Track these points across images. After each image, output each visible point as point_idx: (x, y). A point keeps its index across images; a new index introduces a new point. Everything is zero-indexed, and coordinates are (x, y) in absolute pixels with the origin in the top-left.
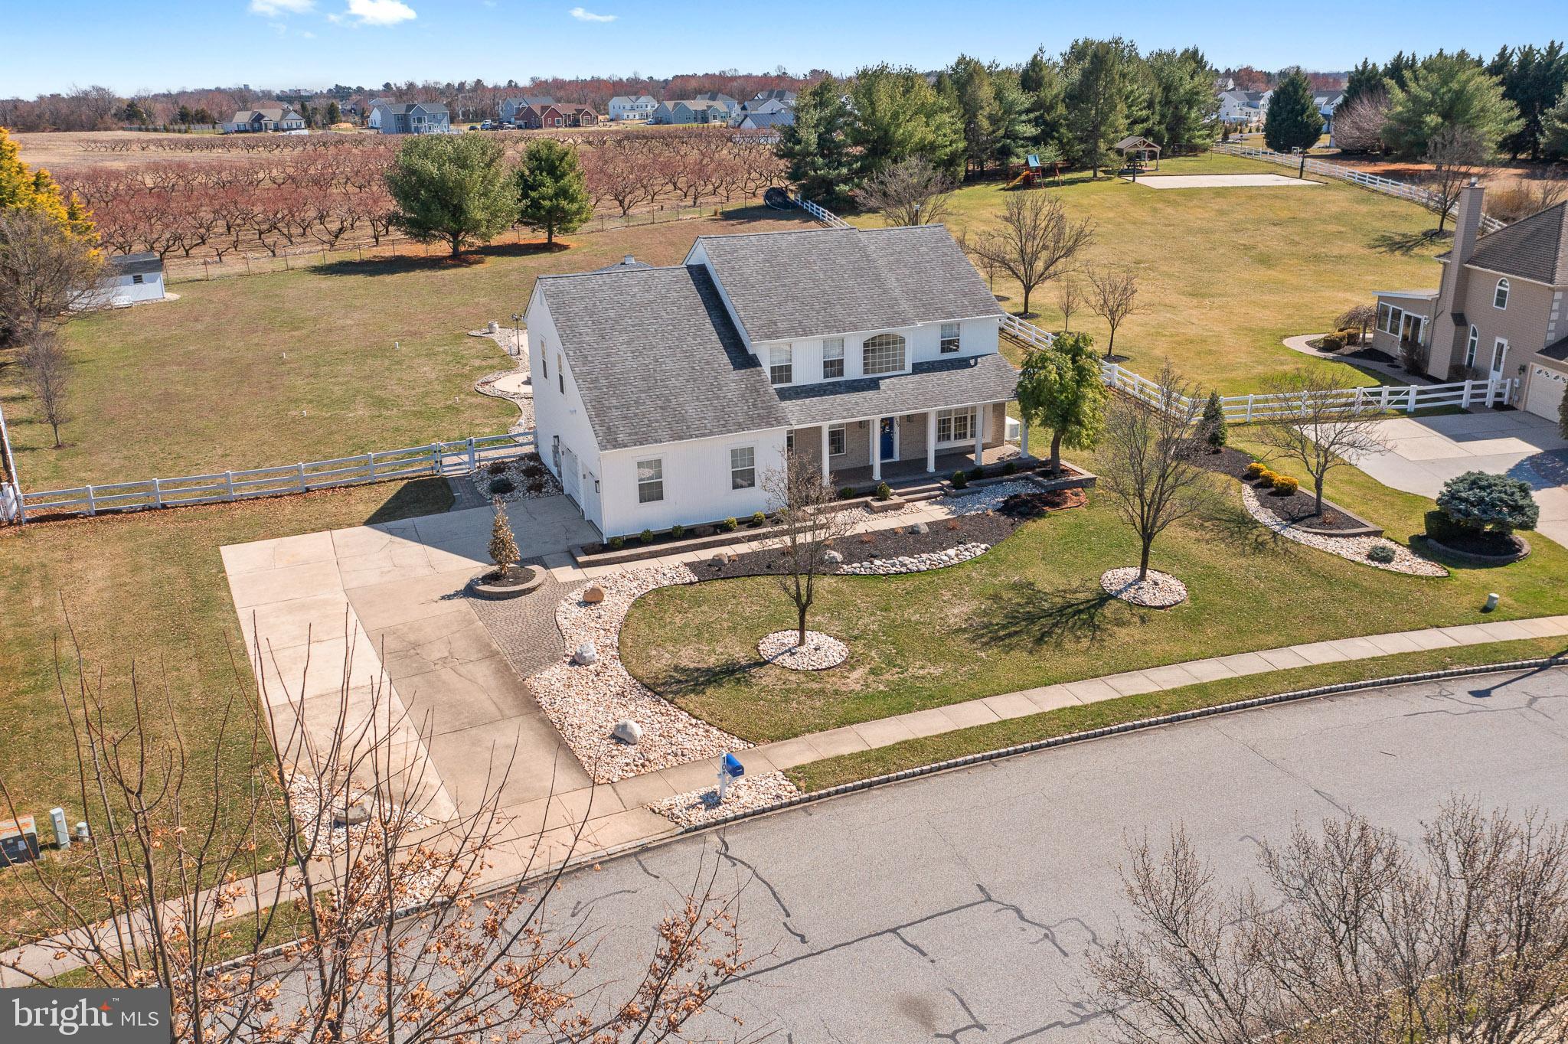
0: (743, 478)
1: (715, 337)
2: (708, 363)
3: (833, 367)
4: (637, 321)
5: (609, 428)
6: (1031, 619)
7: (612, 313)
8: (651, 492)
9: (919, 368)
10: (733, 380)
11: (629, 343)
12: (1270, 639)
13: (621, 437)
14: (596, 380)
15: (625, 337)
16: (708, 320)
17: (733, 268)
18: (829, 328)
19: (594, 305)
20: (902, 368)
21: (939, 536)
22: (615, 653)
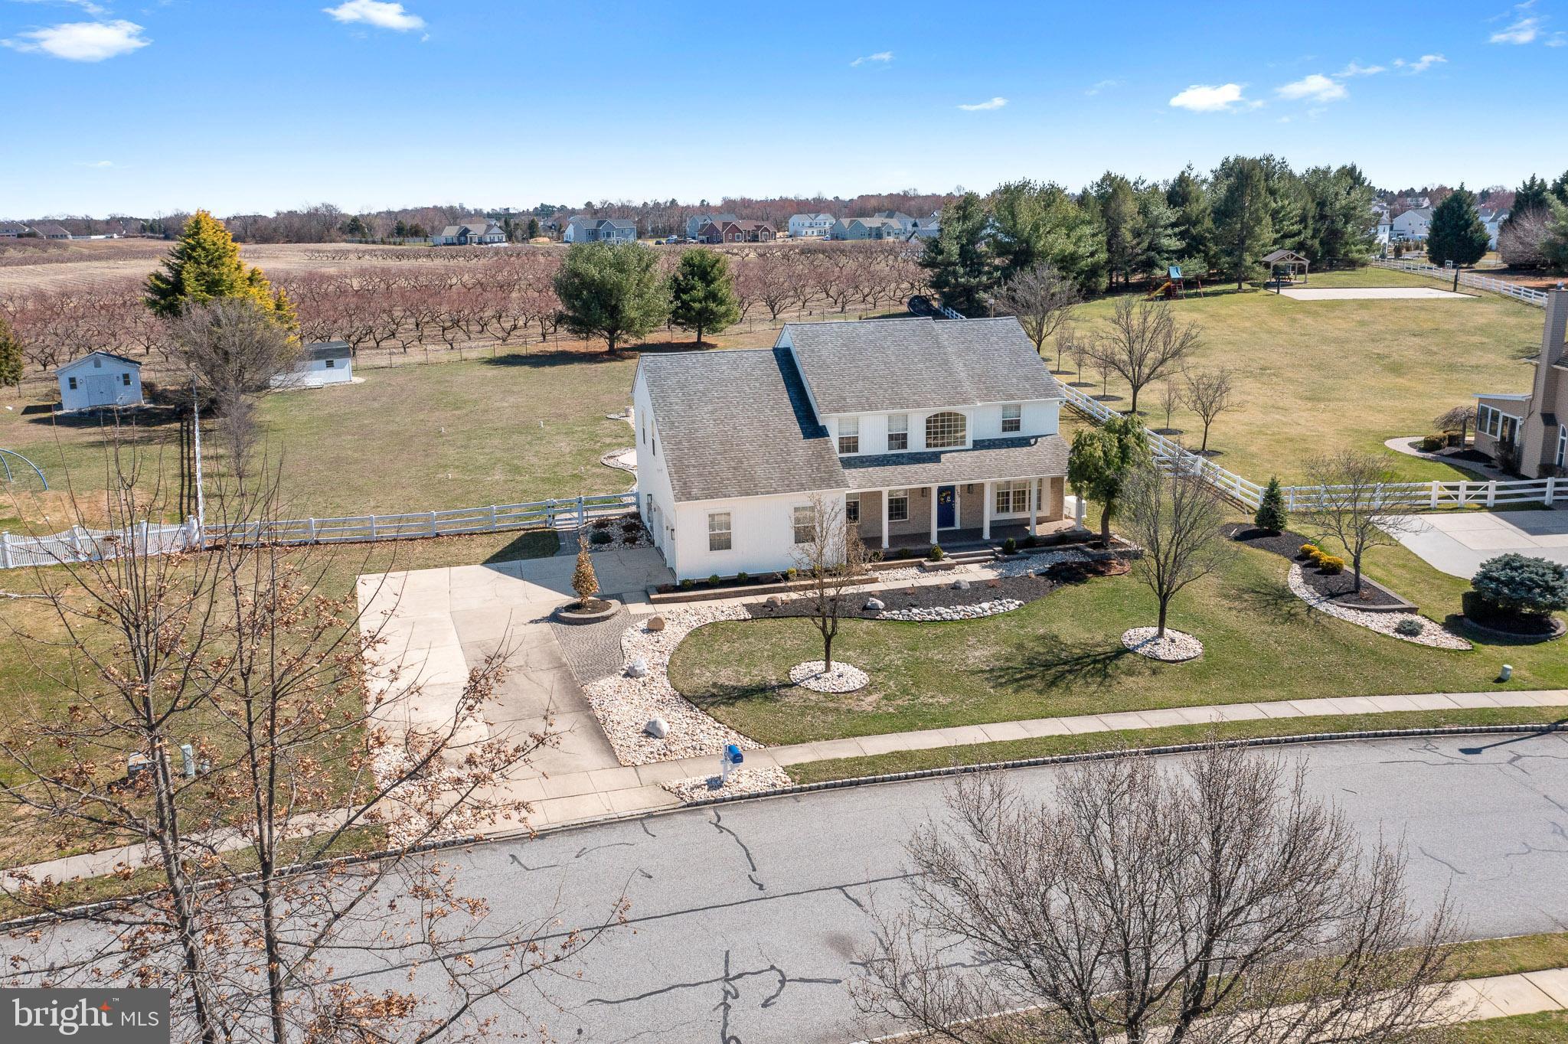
0: (804, 535)
1: (790, 410)
2: (781, 432)
3: (899, 440)
4: (722, 394)
5: (685, 483)
6: (1048, 666)
7: (701, 387)
8: (720, 543)
9: (979, 445)
10: (802, 447)
11: (712, 413)
12: (1271, 694)
13: (695, 491)
14: (680, 443)
15: (710, 407)
16: (786, 395)
17: (813, 351)
18: (893, 404)
19: (686, 380)
20: (963, 443)
21: (979, 592)
22: (664, 669)
